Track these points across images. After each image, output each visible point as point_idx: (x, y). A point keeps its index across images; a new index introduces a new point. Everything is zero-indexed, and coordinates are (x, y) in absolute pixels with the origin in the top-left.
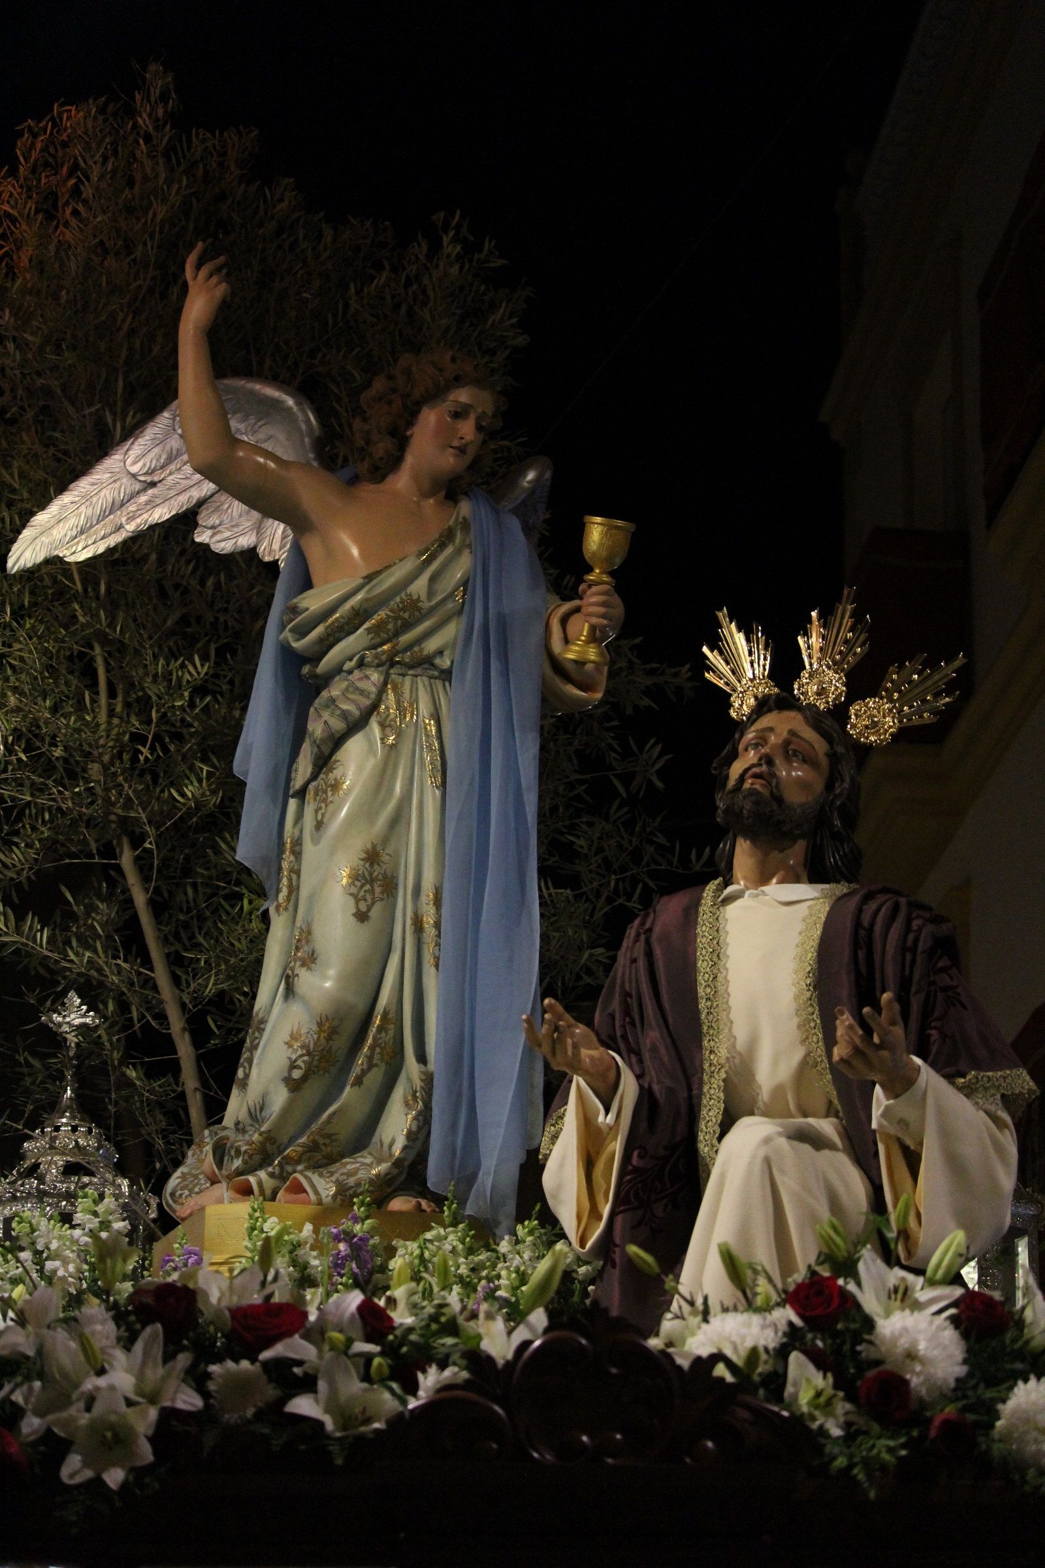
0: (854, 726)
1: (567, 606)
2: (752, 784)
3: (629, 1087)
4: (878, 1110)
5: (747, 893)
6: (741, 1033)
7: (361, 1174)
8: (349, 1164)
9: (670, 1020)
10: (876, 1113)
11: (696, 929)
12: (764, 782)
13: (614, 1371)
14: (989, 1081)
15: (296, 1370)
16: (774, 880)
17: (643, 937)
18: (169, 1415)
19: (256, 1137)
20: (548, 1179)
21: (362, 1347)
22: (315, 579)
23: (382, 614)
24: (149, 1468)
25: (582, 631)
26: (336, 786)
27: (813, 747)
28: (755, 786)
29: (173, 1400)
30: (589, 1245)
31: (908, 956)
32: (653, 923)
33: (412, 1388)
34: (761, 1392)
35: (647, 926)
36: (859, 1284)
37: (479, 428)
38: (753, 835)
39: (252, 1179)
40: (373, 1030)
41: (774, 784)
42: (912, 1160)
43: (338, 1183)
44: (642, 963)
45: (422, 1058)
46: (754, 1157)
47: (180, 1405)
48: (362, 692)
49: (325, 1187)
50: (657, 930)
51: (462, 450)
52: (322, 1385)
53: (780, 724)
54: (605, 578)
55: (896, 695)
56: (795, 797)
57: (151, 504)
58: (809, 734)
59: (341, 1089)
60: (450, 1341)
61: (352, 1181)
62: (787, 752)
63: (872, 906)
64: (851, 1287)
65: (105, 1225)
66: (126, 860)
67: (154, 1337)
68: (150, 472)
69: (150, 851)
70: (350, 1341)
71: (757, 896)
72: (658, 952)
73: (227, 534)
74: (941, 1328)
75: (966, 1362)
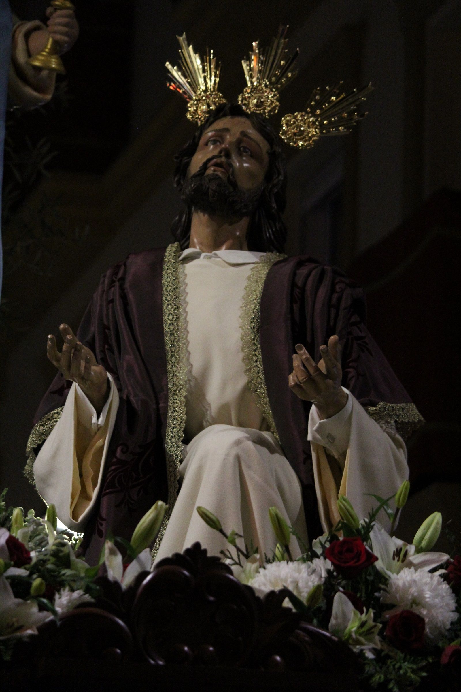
0: (285, 133)
1: (29, 25)
2: (214, 171)
3: (114, 398)
4: (312, 427)
5: (203, 255)
6: (196, 362)
9: (142, 349)
11: (161, 280)
12: (223, 170)
13: (211, 598)
14: (393, 410)
16: (224, 247)
17: (117, 284)
20: (40, 467)
25: (47, 44)
27: (259, 146)
28: (216, 173)
30: (80, 518)
31: (333, 311)
32: (125, 272)
35: (120, 275)
38: (211, 211)
41: (230, 172)
44: (118, 303)
46: (228, 455)
50: (129, 279)
53: (233, 126)
55: (318, 112)
58: (255, 135)
62: (239, 148)
63: (303, 271)
71: (211, 257)
72: (131, 296)
74: (439, 584)
75: (457, 610)
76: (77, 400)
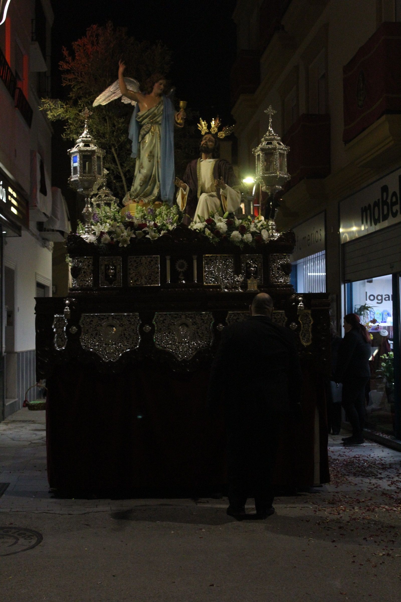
0: (219, 136)
1: (178, 113)
2: (204, 145)
3: (188, 188)
5: (204, 160)
6: (203, 180)
7: (151, 199)
8: (149, 197)
9: (193, 178)
10: (221, 192)
11: (197, 165)
12: (206, 145)
13: (184, 231)
15: (147, 232)
16: (208, 159)
17: (190, 167)
18: (132, 238)
19: (136, 193)
20: (178, 200)
21: (154, 229)
22: (141, 110)
23: (150, 116)
24: (130, 244)
25: (180, 118)
26: (145, 142)
27: (213, 140)
29: (132, 236)
30: (183, 210)
31: (225, 170)
33: (160, 233)
34: (202, 233)
35: (190, 165)
36: (215, 219)
37: (164, 86)
38: (204, 153)
39: (136, 200)
40: (152, 177)
42: (226, 198)
43: (148, 200)
44: (190, 171)
45: (159, 181)
46: (204, 199)
47: (133, 237)
48: (148, 127)
49: (146, 200)
50: (192, 165)
51: (161, 90)
52: (150, 234)
53: (208, 136)
54: (183, 110)
55: (225, 131)
56: (210, 147)
57: (114, 96)
58: (212, 138)
59: (148, 186)
60: (164, 227)
61: (150, 200)
62: (209, 140)
63: (221, 162)
64: (214, 219)
65: (115, 208)
66: (113, 150)
67: (129, 229)
68: (114, 91)
69: (117, 148)
70: (153, 228)
72: (192, 169)
73: (126, 101)
74: (225, 224)
75: (227, 229)
76: (181, 190)
